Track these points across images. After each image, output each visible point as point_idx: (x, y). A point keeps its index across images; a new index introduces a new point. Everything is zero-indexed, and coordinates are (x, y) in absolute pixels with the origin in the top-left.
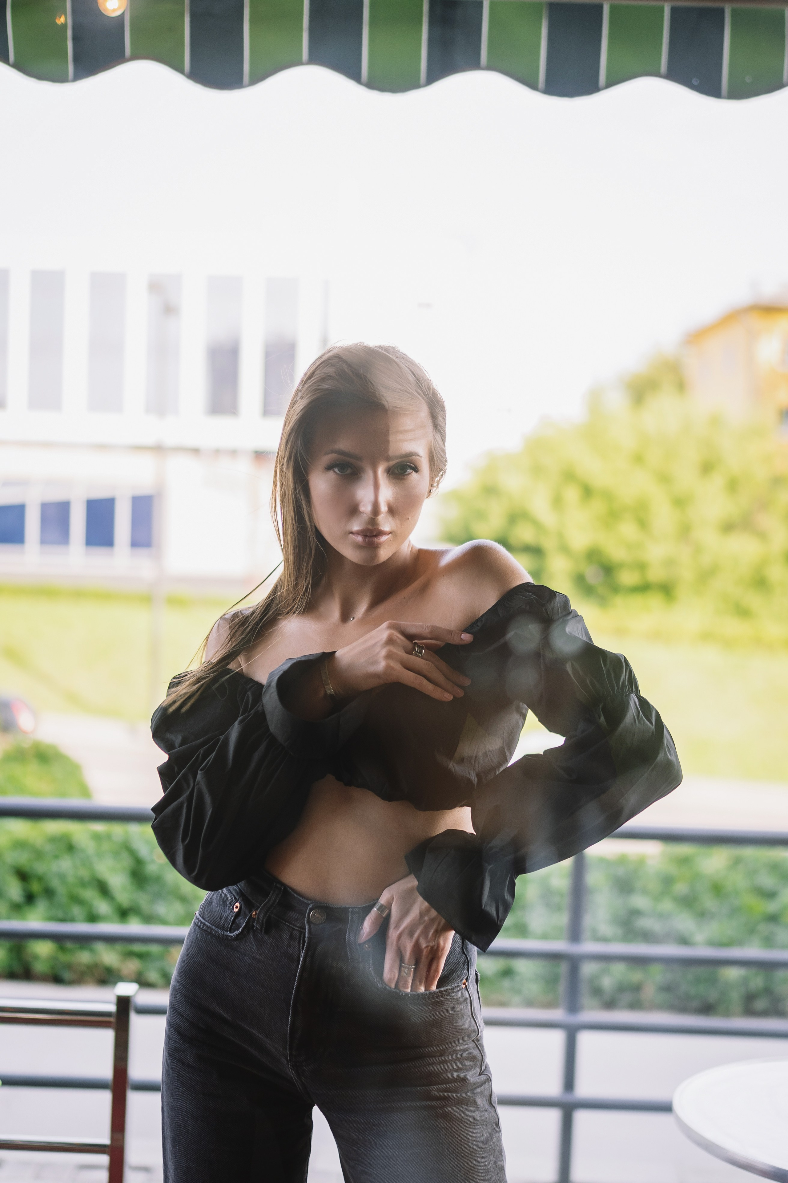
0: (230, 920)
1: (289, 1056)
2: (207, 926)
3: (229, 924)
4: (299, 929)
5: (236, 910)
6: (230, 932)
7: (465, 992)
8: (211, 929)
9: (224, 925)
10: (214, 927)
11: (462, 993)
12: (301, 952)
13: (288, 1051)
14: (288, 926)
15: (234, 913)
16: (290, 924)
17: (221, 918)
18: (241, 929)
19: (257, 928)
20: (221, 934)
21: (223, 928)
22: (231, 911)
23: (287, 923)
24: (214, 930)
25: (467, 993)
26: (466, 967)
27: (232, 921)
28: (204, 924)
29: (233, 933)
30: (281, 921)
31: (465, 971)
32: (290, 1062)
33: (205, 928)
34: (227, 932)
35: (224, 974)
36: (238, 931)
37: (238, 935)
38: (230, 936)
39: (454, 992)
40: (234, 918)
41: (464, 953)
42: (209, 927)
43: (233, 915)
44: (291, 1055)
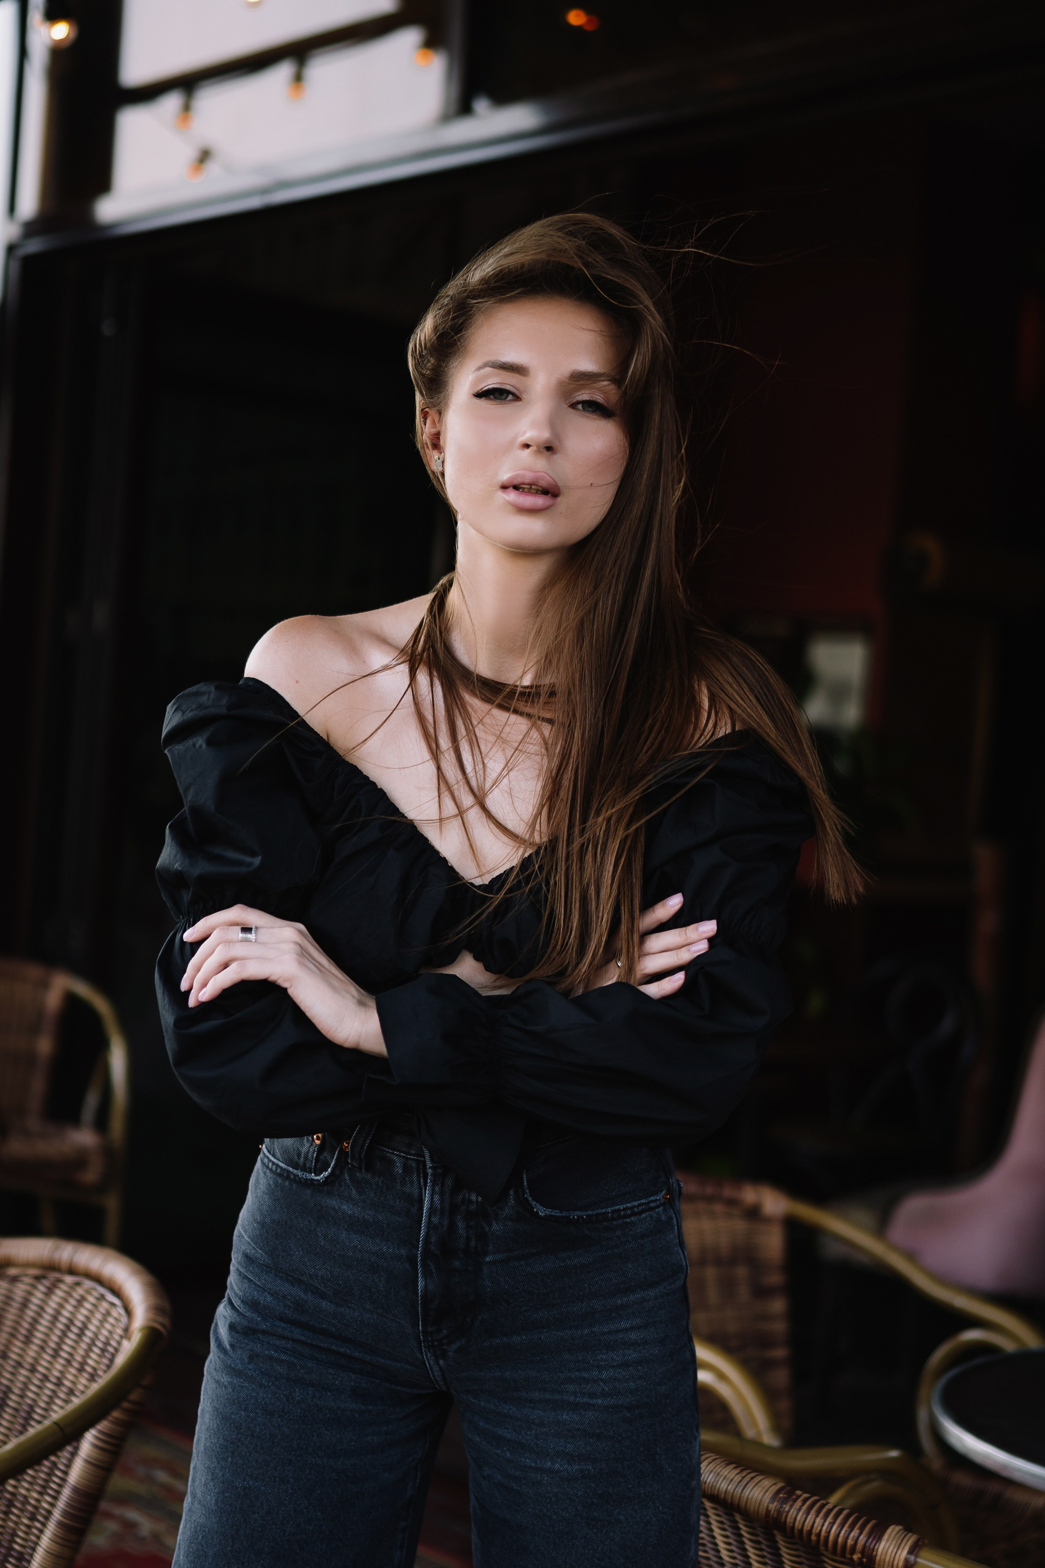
0: (312, 1158)
1: (423, 1335)
2: (281, 1168)
3: (312, 1163)
5: (318, 1142)
6: (316, 1175)
8: (288, 1171)
9: (305, 1164)
10: (291, 1169)
13: (420, 1328)
16: (401, 1152)
17: (299, 1155)
18: (330, 1170)
19: (352, 1165)
20: (303, 1178)
21: (304, 1169)
22: (312, 1145)
24: (292, 1173)
27: (315, 1159)
28: (278, 1165)
29: (319, 1175)
30: (387, 1150)
32: (424, 1343)
33: (279, 1171)
34: (311, 1174)
35: (316, 1233)
37: (327, 1178)
38: (316, 1180)
40: (316, 1154)
42: (285, 1169)
43: (314, 1150)
44: (425, 1332)
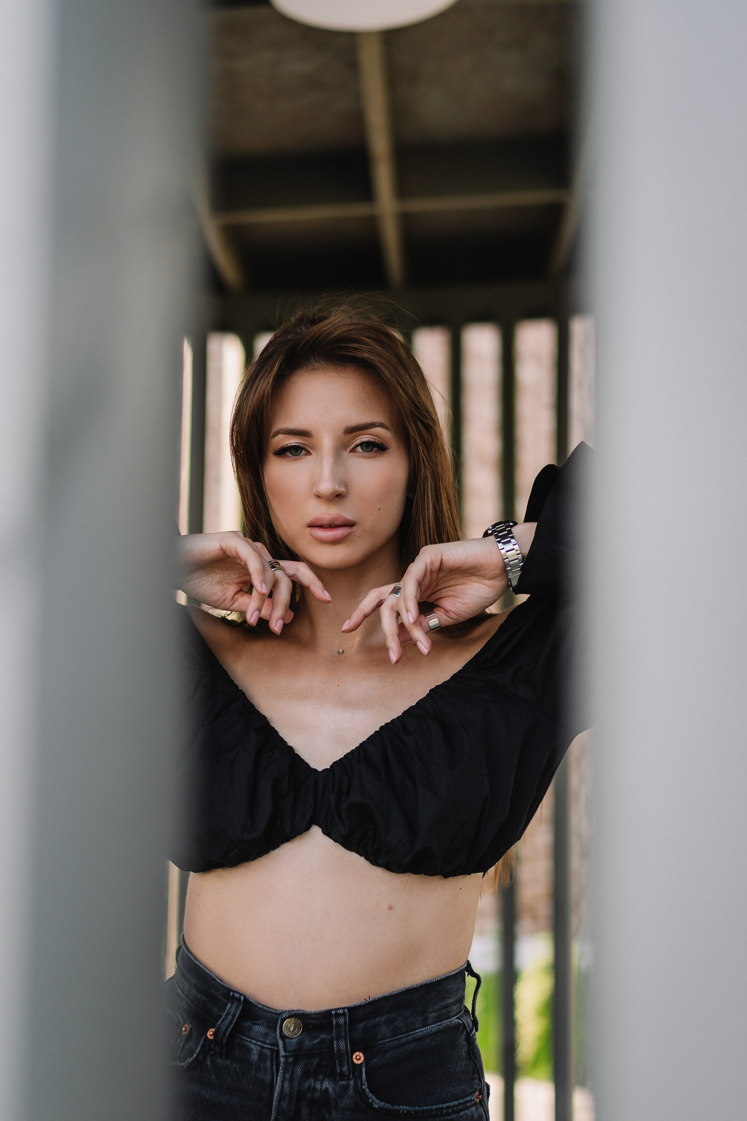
4: (270, 1047)
7: (480, 1107)
11: (477, 1108)
12: (275, 1075)
14: (254, 1044)
15: (183, 1037)
23: (253, 1041)
25: (482, 1109)
26: (476, 1076)
31: (477, 1081)
36: (192, 1058)
39: (468, 1108)
41: (472, 1059)
